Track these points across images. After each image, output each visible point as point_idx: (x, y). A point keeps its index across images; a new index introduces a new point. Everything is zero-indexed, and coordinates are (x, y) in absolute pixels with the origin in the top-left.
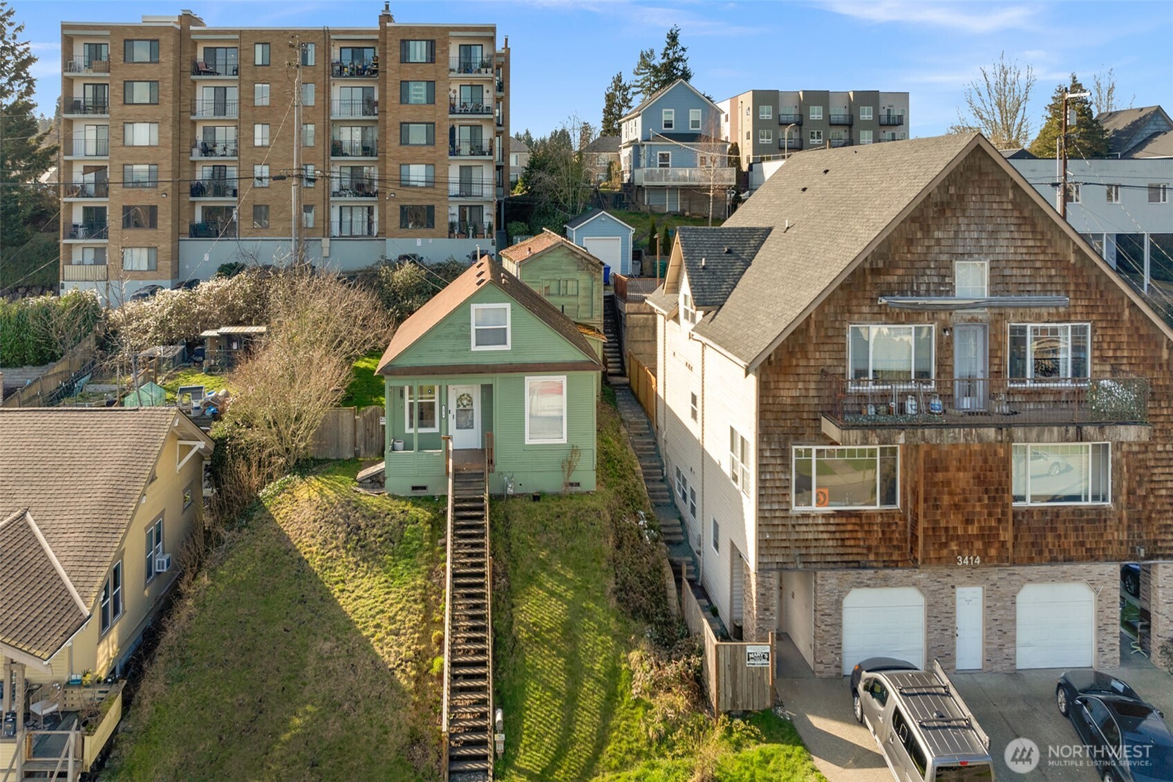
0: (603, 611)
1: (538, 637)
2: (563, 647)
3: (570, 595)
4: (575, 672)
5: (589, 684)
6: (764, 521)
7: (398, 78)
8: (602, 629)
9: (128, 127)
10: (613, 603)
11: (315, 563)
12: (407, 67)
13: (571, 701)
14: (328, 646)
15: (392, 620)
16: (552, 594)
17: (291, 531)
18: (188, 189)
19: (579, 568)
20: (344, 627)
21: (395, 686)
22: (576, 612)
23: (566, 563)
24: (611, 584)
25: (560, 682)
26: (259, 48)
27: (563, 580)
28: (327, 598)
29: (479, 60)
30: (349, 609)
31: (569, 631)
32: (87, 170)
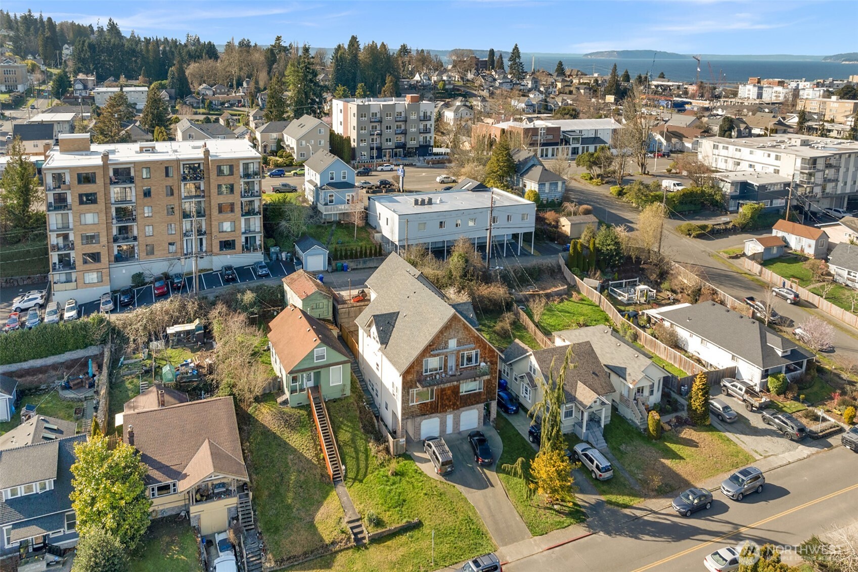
0: (360, 433)
1: (346, 444)
2: (353, 445)
3: (351, 430)
4: (357, 451)
5: (361, 454)
6: (403, 409)
7: (217, 183)
8: (361, 439)
9: (82, 216)
10: (362, 430)
11: (278, 433)
12: (221, 178)
13: (357, 459)
14: (292, 457)
15: (306, 446)
16: (346, 431)
17: (266, 424)
18: (112, 240)
19: (351, 422)
20: (294, 451)
21: (313, 464)
22: (354, 435)
23: (348, 421)
24: (361, 425)
25: (354, 455)
26: (144, 170)
27: (348, 426)
28: (286, 443)
29: (252, 170)
30: (293, 445)
31: (353, 440)
32: (58, 236)
